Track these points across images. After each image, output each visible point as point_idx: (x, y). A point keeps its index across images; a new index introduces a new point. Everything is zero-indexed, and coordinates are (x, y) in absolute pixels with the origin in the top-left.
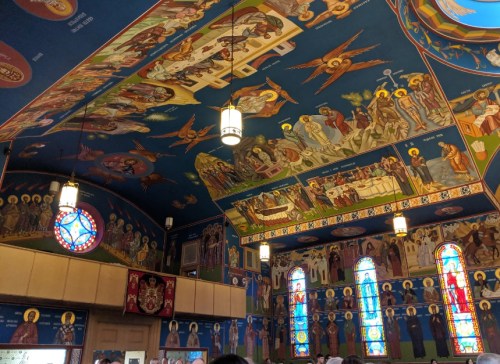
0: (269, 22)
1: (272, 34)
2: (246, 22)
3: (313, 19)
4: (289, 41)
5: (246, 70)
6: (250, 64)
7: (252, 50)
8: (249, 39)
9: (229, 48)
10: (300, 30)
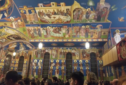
0: (40, 15)
1: (41, 11)
2: (44, 18)
3: (32, 9)
4: (39, 7)
5: (53, 5)
6: (51, 6)
7: (47, 10)
8: (46, 13)
9: (51, 14)
10: (35, 8)
